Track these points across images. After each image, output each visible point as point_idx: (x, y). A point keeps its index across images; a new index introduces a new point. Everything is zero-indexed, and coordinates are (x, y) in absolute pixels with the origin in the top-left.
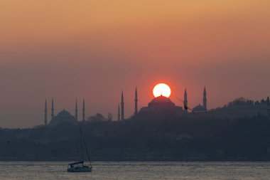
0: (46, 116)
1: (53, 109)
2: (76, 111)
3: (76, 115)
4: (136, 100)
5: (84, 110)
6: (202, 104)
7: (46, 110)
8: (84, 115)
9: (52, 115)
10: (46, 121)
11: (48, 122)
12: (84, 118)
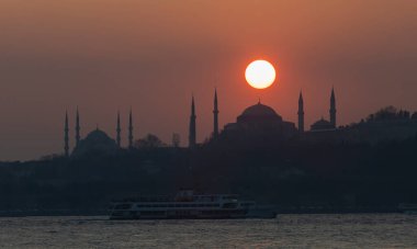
0: (67, 139)
1: (78, 128)
2: (119, 130)
3: (119, 138)
4: (216, 112)
5: (131, 128)
6: (328, 119)
7: (67, 130)
8: (131, 137)
9: (78, 137)
10: (67, 148)
11: (70, 151)
12: (131, 142)
